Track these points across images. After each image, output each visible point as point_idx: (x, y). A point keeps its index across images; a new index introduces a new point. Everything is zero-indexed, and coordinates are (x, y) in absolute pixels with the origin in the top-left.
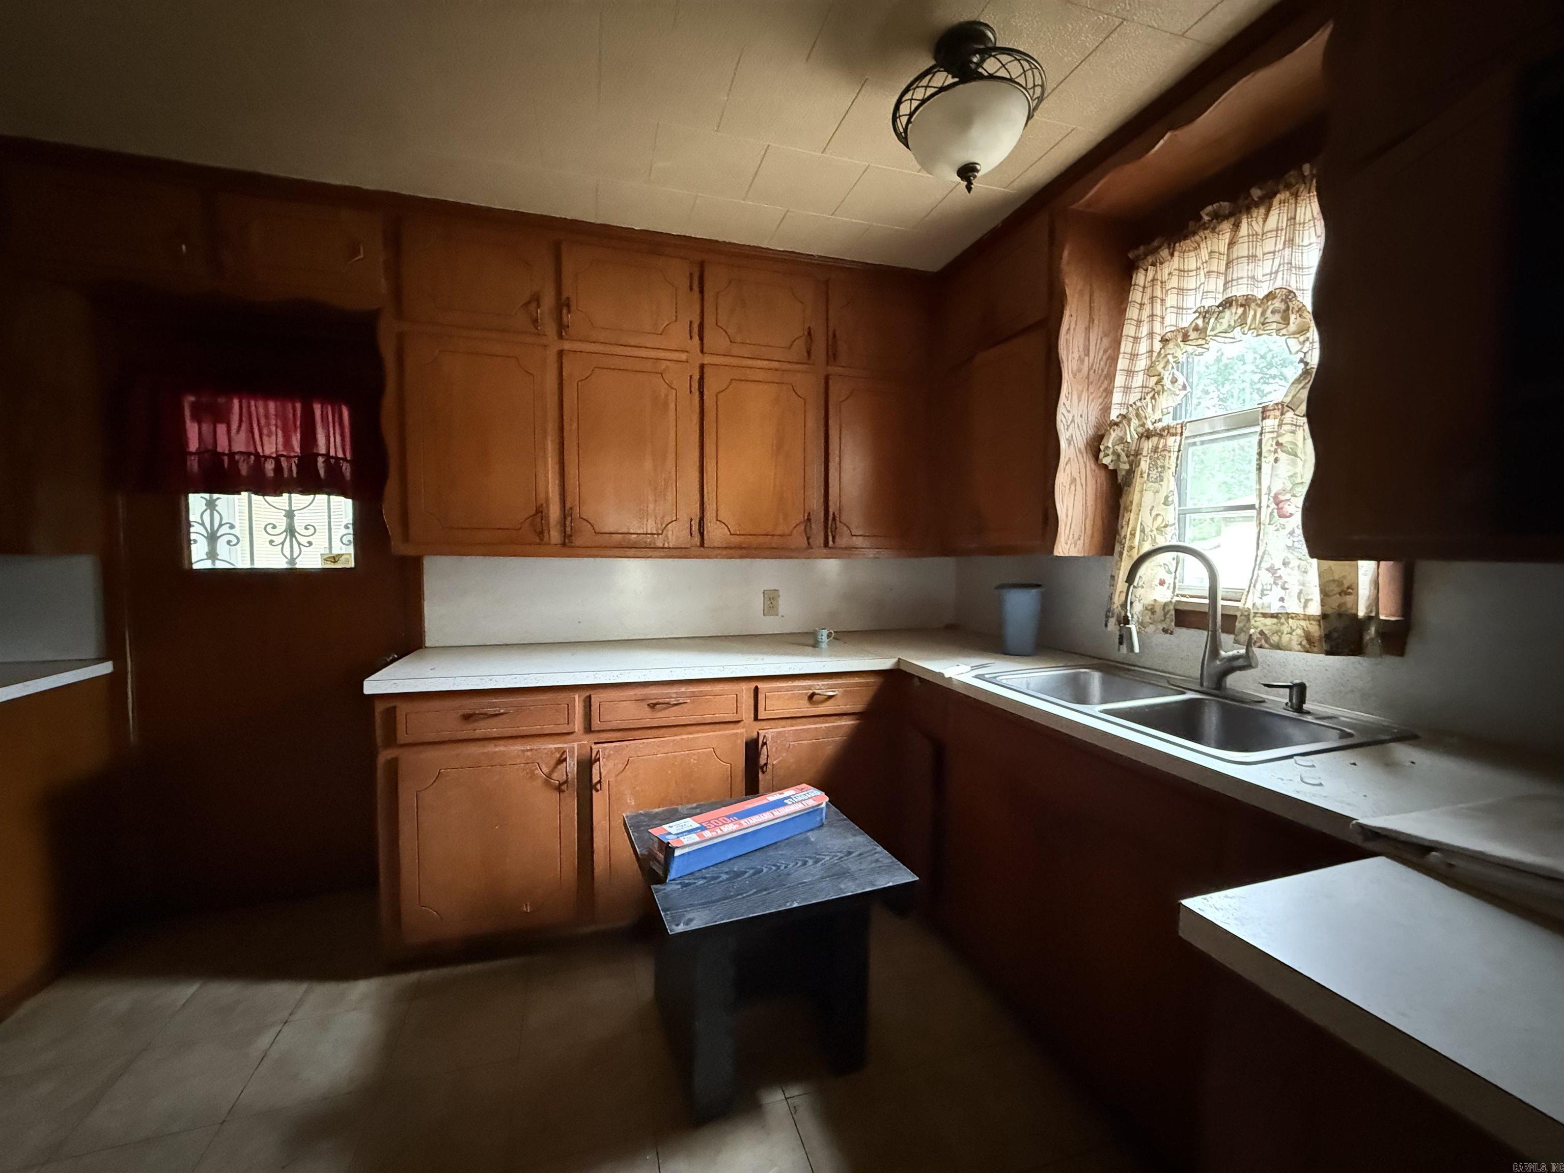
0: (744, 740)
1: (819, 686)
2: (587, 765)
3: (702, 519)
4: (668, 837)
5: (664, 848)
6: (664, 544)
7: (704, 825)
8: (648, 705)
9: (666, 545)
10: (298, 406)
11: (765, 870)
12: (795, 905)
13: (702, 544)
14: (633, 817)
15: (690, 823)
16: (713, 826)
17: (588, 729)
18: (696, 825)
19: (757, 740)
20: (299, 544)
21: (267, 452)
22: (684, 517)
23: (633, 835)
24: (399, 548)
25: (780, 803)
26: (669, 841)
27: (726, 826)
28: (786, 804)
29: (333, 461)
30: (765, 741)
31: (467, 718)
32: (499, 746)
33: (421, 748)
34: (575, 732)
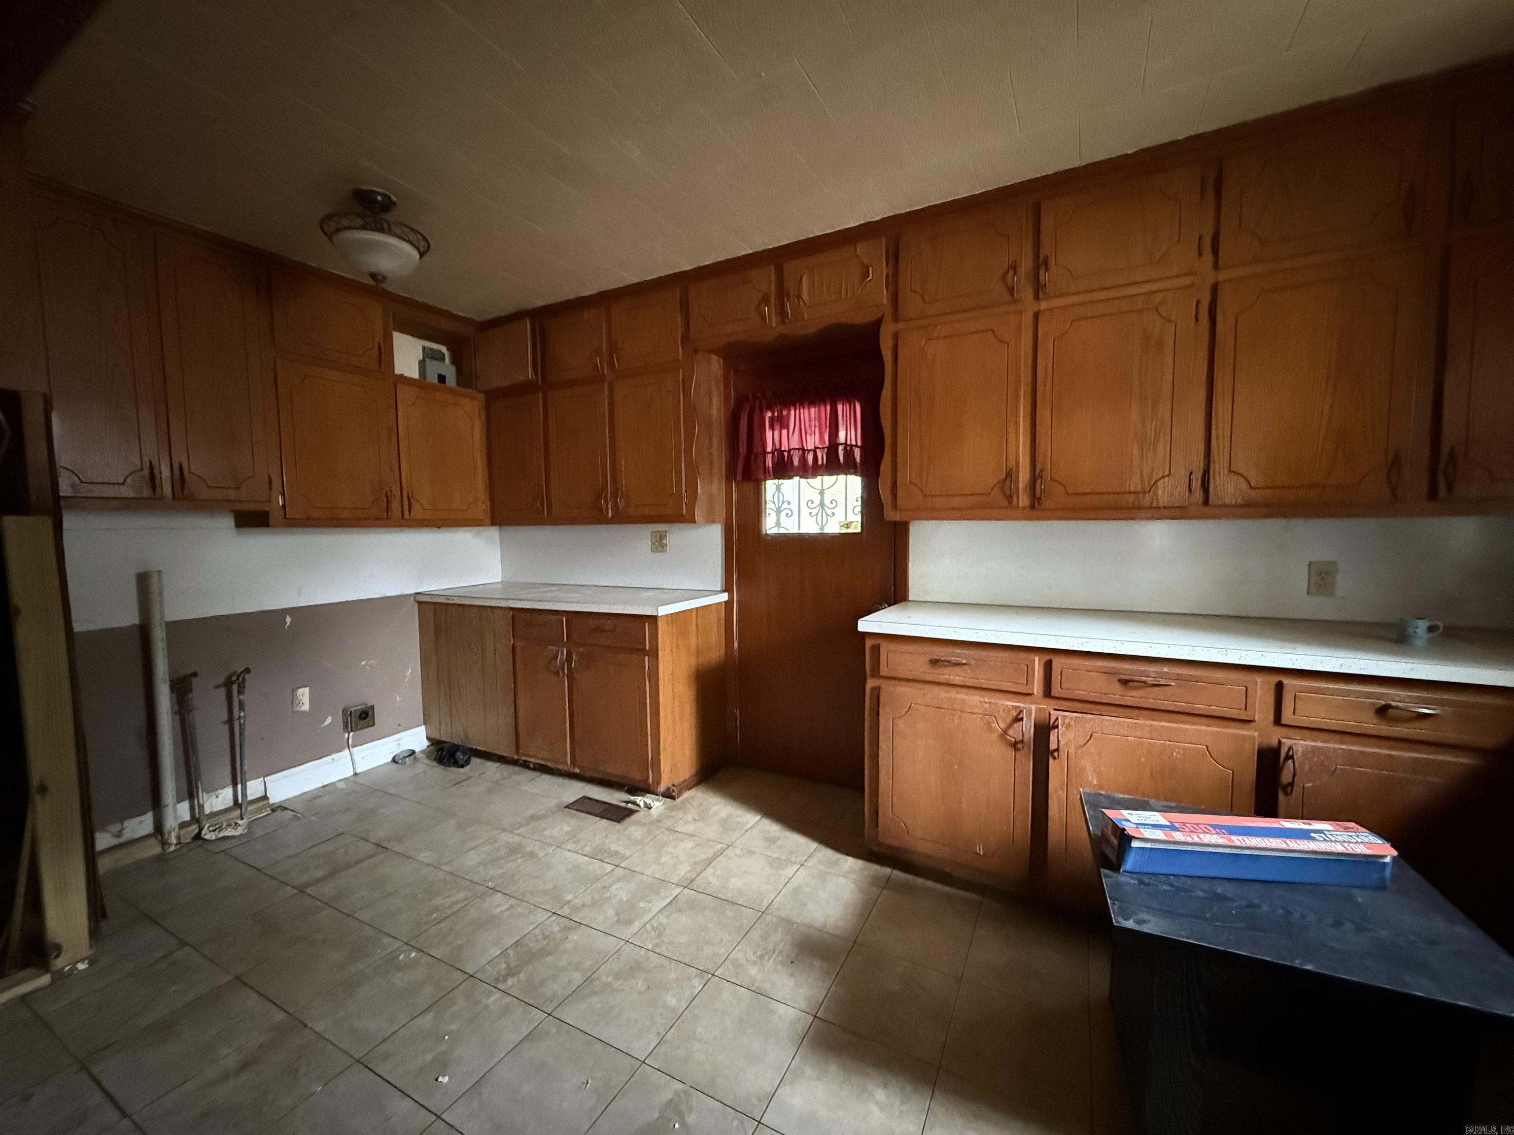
0: (1257, 747)
1: (1397, 697)
2: (1044, 730)
3: (1206, 473)
4: (1123, 823)
5: (1118, 834)
6: (1152, 503)
7: (1177, 825)
8: (1119, 680)
9: (1155, 504)
10: (828, 408)
11: (1265, 908)
12: (1309, 967)
13: (1206, 502)
14: (1090, 795)
15: (1157, 818)
16: (1187, 830)
17: (1047, 693)
18: (1164, 822)
19: (1277, 750)
20: (827, 515)
21: (810, 448)
22: (1181, 473)
23: (1088, 813)
24: (890, 515)
25: (1305, 835)
26: (1125, 827)
27: (1208, 836)
28: (1314, 839)
29: (848, 448)
30: (1291, 753)
31: (934, 662)
32: (960, 693)
33: (897, 682)
34: (1033, 694)
